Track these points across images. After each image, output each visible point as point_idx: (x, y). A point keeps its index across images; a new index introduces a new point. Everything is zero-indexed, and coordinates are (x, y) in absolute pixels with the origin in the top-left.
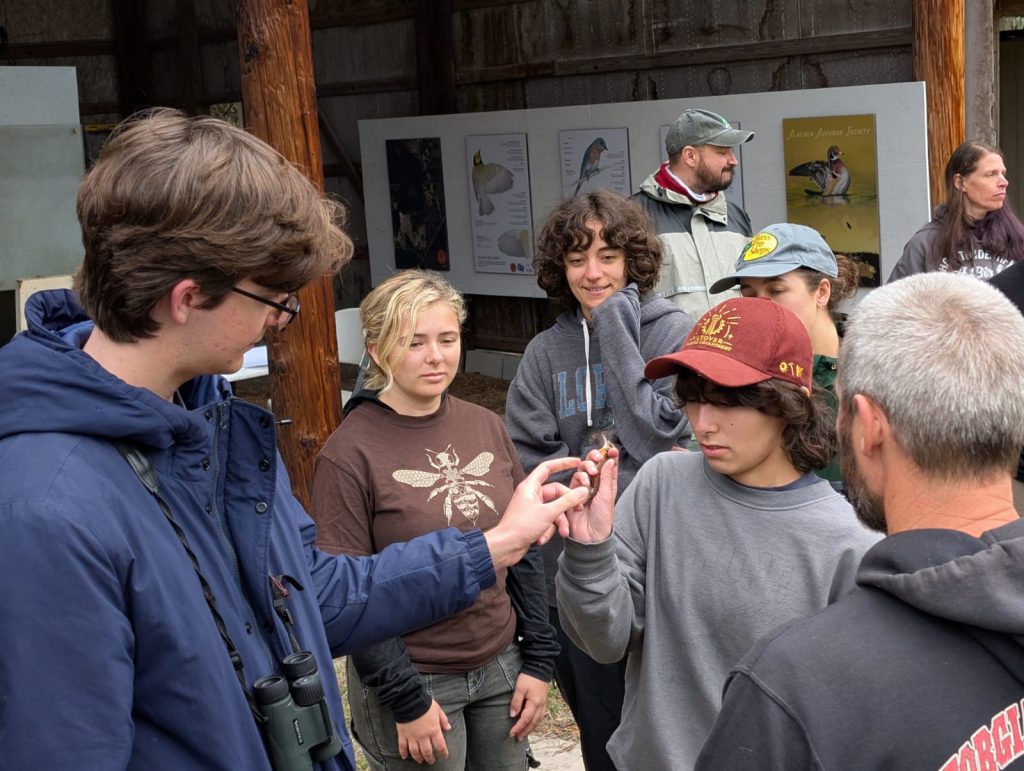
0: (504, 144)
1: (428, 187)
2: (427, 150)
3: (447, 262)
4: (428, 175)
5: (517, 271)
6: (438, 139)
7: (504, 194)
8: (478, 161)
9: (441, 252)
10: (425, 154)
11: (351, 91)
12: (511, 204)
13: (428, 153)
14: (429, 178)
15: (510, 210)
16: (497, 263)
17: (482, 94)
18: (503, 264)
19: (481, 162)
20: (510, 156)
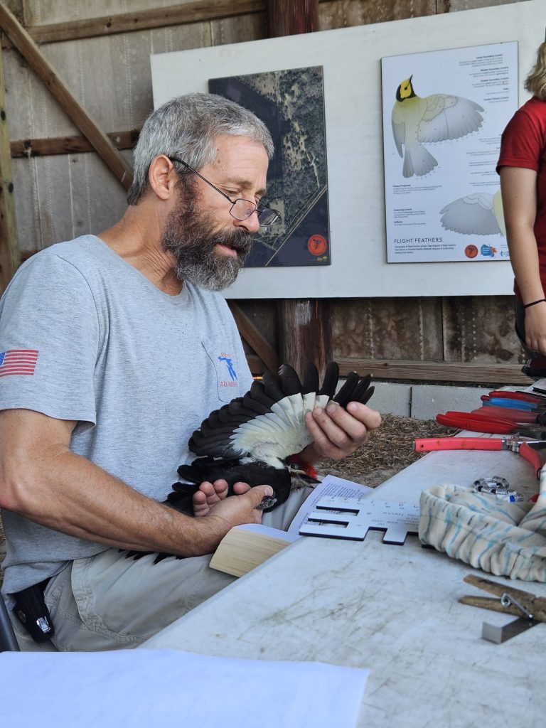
0: (466, 63)
1: (296, 144)
2: (295, 88)
3: (327, 252)
4: (296, 125)
5: (479, 257)
6: (320, 69)
7: (461, 142)
8: (404, 94)
9: (317, 237)
10: (292, 93)
11: (106, 29)
12: (473, 153)
13: (297, 92)
14: (298, 129)
15: (471, 164)
16: (436, 248)
17: (360, 12)
18: (452, 246)
19: (413, 95)
20: (478, 80)
